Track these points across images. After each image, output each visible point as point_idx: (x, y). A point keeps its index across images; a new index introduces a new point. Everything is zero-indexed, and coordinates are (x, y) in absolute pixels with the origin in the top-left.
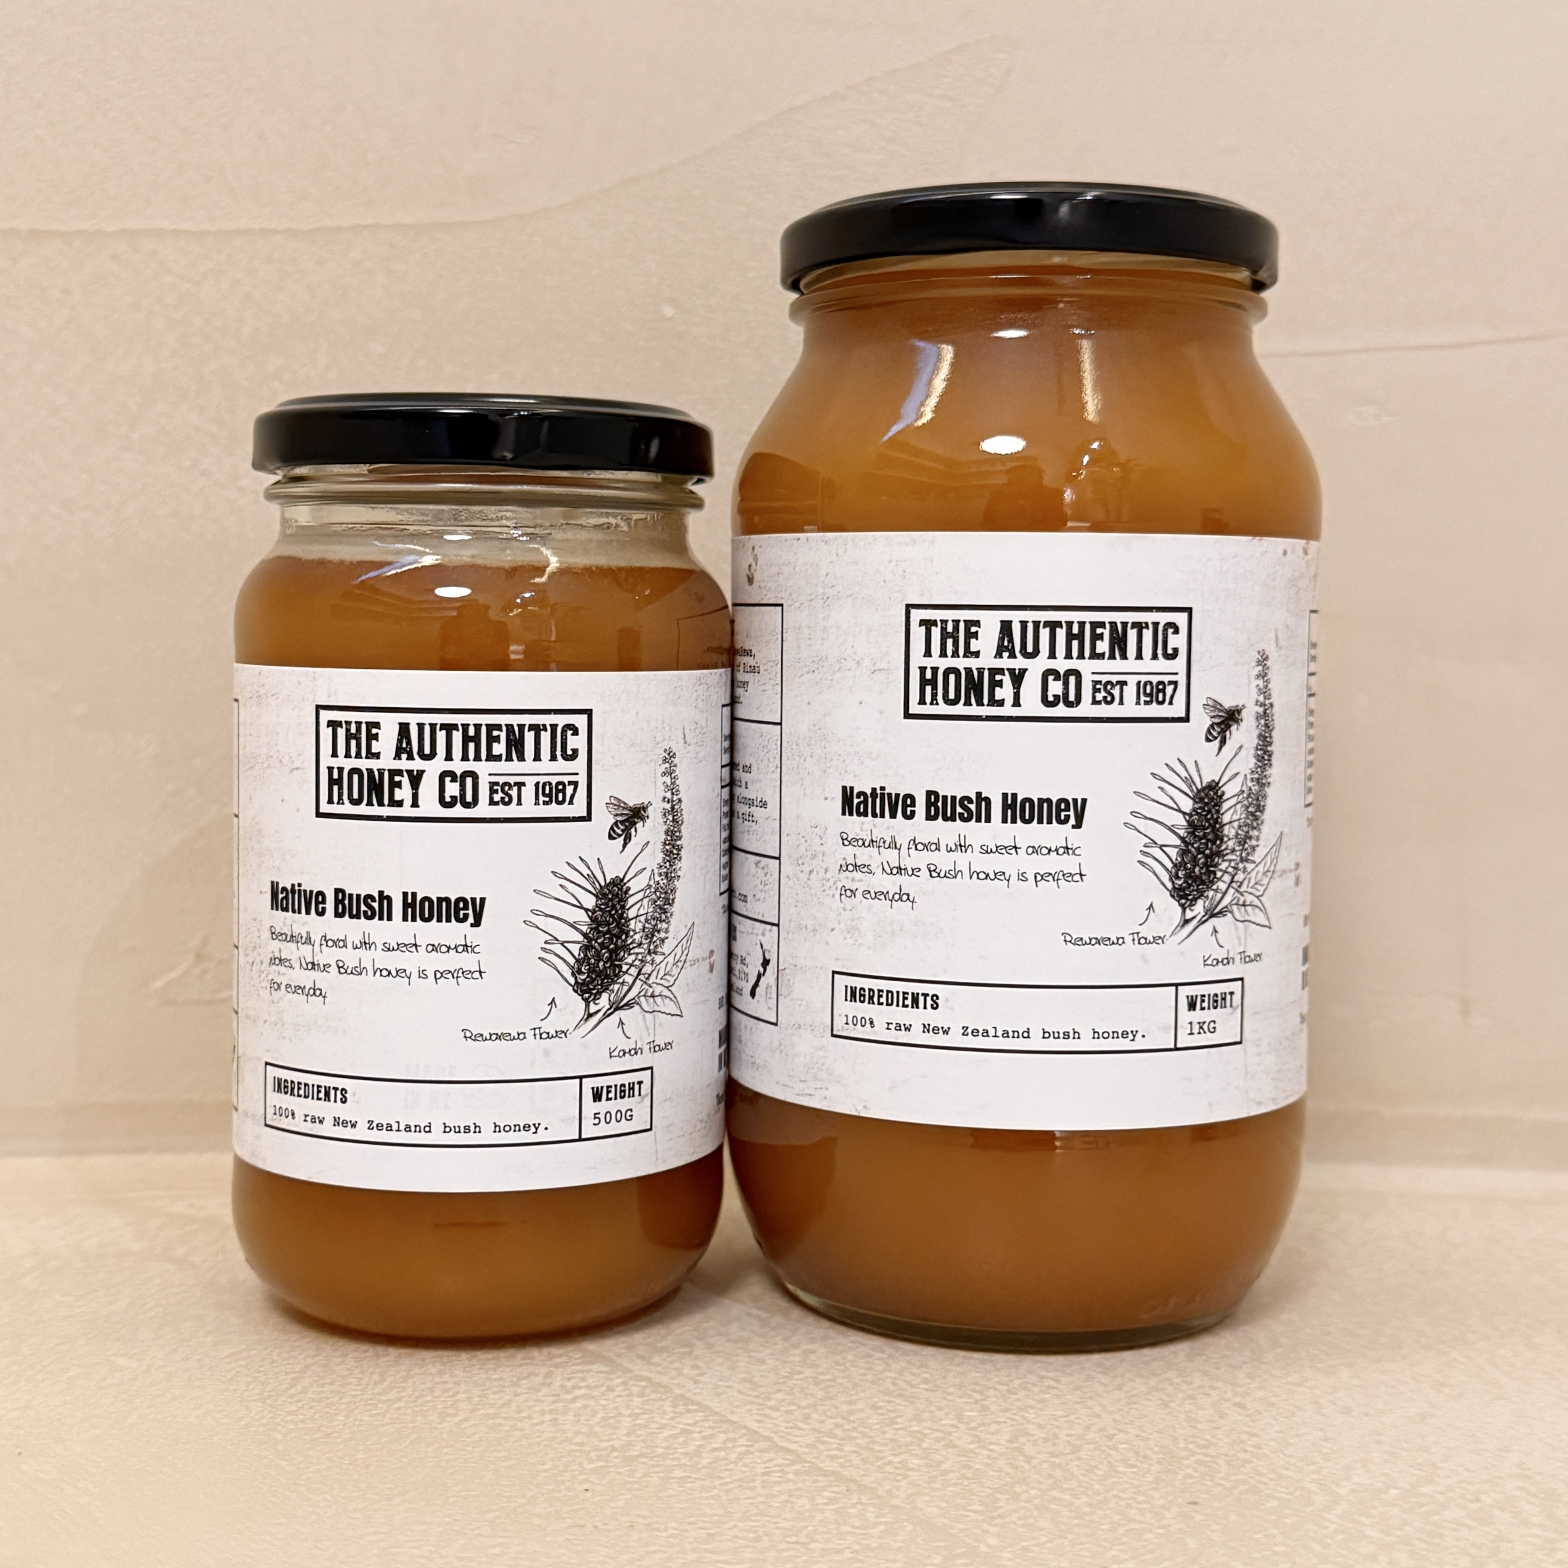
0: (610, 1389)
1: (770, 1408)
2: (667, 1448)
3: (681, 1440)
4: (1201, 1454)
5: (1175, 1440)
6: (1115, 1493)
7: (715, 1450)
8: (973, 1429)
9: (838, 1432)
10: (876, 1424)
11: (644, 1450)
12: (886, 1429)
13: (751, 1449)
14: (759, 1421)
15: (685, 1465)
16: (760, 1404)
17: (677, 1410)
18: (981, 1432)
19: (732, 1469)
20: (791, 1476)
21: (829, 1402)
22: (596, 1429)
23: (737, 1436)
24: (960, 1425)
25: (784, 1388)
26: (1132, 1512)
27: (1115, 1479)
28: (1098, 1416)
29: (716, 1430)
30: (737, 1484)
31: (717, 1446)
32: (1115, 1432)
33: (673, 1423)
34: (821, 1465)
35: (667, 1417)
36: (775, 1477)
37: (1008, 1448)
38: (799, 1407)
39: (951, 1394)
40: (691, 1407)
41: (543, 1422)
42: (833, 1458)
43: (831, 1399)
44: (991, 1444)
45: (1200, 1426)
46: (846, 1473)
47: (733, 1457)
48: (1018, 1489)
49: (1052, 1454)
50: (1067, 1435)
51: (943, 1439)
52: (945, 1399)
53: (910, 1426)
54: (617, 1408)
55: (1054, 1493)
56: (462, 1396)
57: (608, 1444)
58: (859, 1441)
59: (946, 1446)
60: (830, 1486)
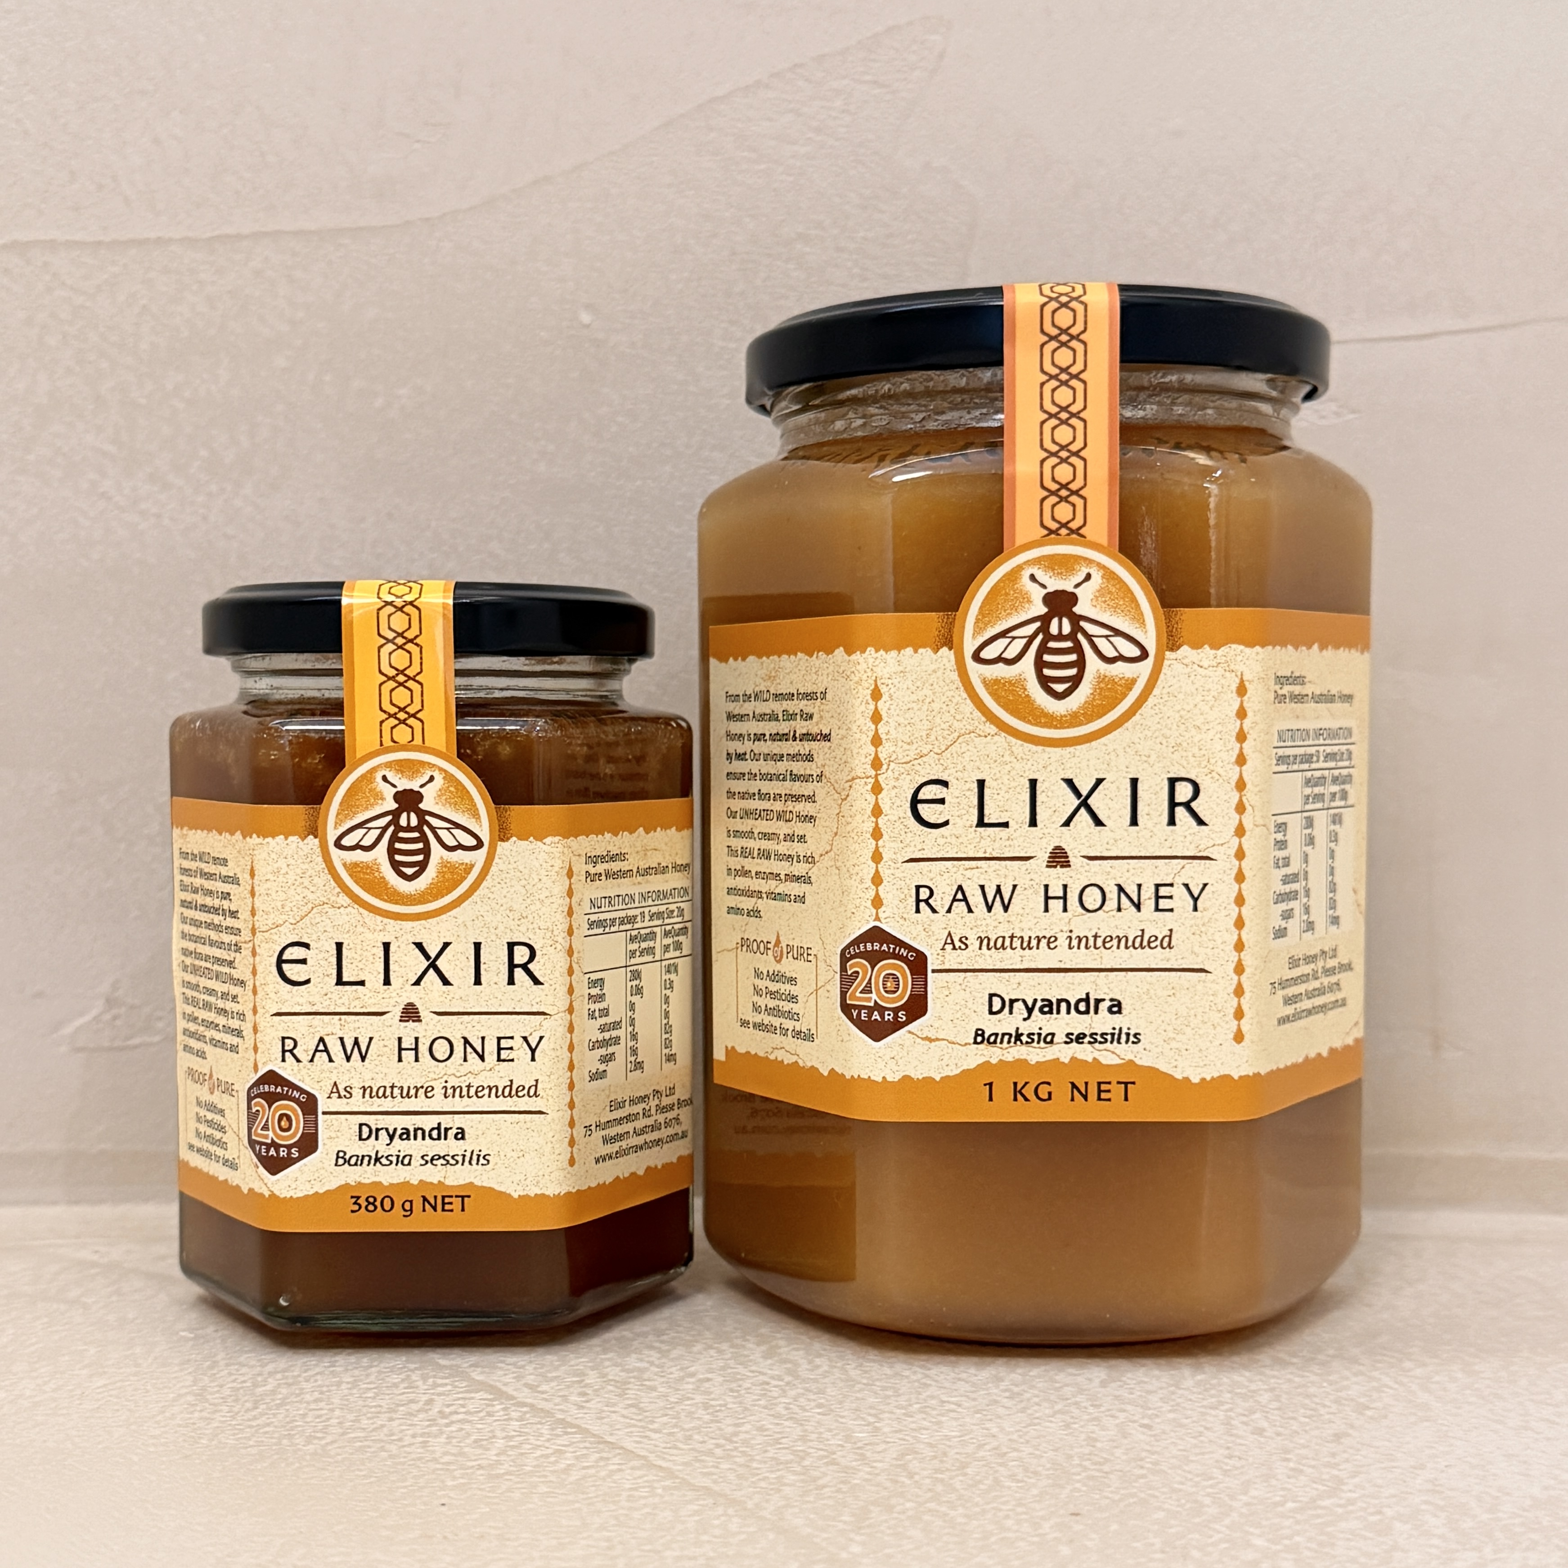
1: (652, 1430)
2: (534, 1467)
5: (1070, 1458)
6: (995, 1505)
7: (584, 1468)
14: (638, 1442)
16: (642, 1427)
17: (555, 1433)
18: (867, 1451)
20: (660, 1491)
22: (466, 1450)
23: (610, 1456)
26: (1009, 1523)
27: (998, 1493)
32: (1008, 1450)
33: (547, 1444)
34: (692, 1481)
35: (543, 1439)
39: (843, 1417)
40: (569, 1430)
44: (875, 1461)
45: (1099, 1445)
46: (716, 1488)
47: (603, 1474)
48: (893, 1501)
52: (837, 1421)
54: (492, 1431)
55: (932, 1505)
56: (334, 1421)
57: (474, 1463)
58: (738, 1460)
59: (827, 1464)
60: (697, 1499)
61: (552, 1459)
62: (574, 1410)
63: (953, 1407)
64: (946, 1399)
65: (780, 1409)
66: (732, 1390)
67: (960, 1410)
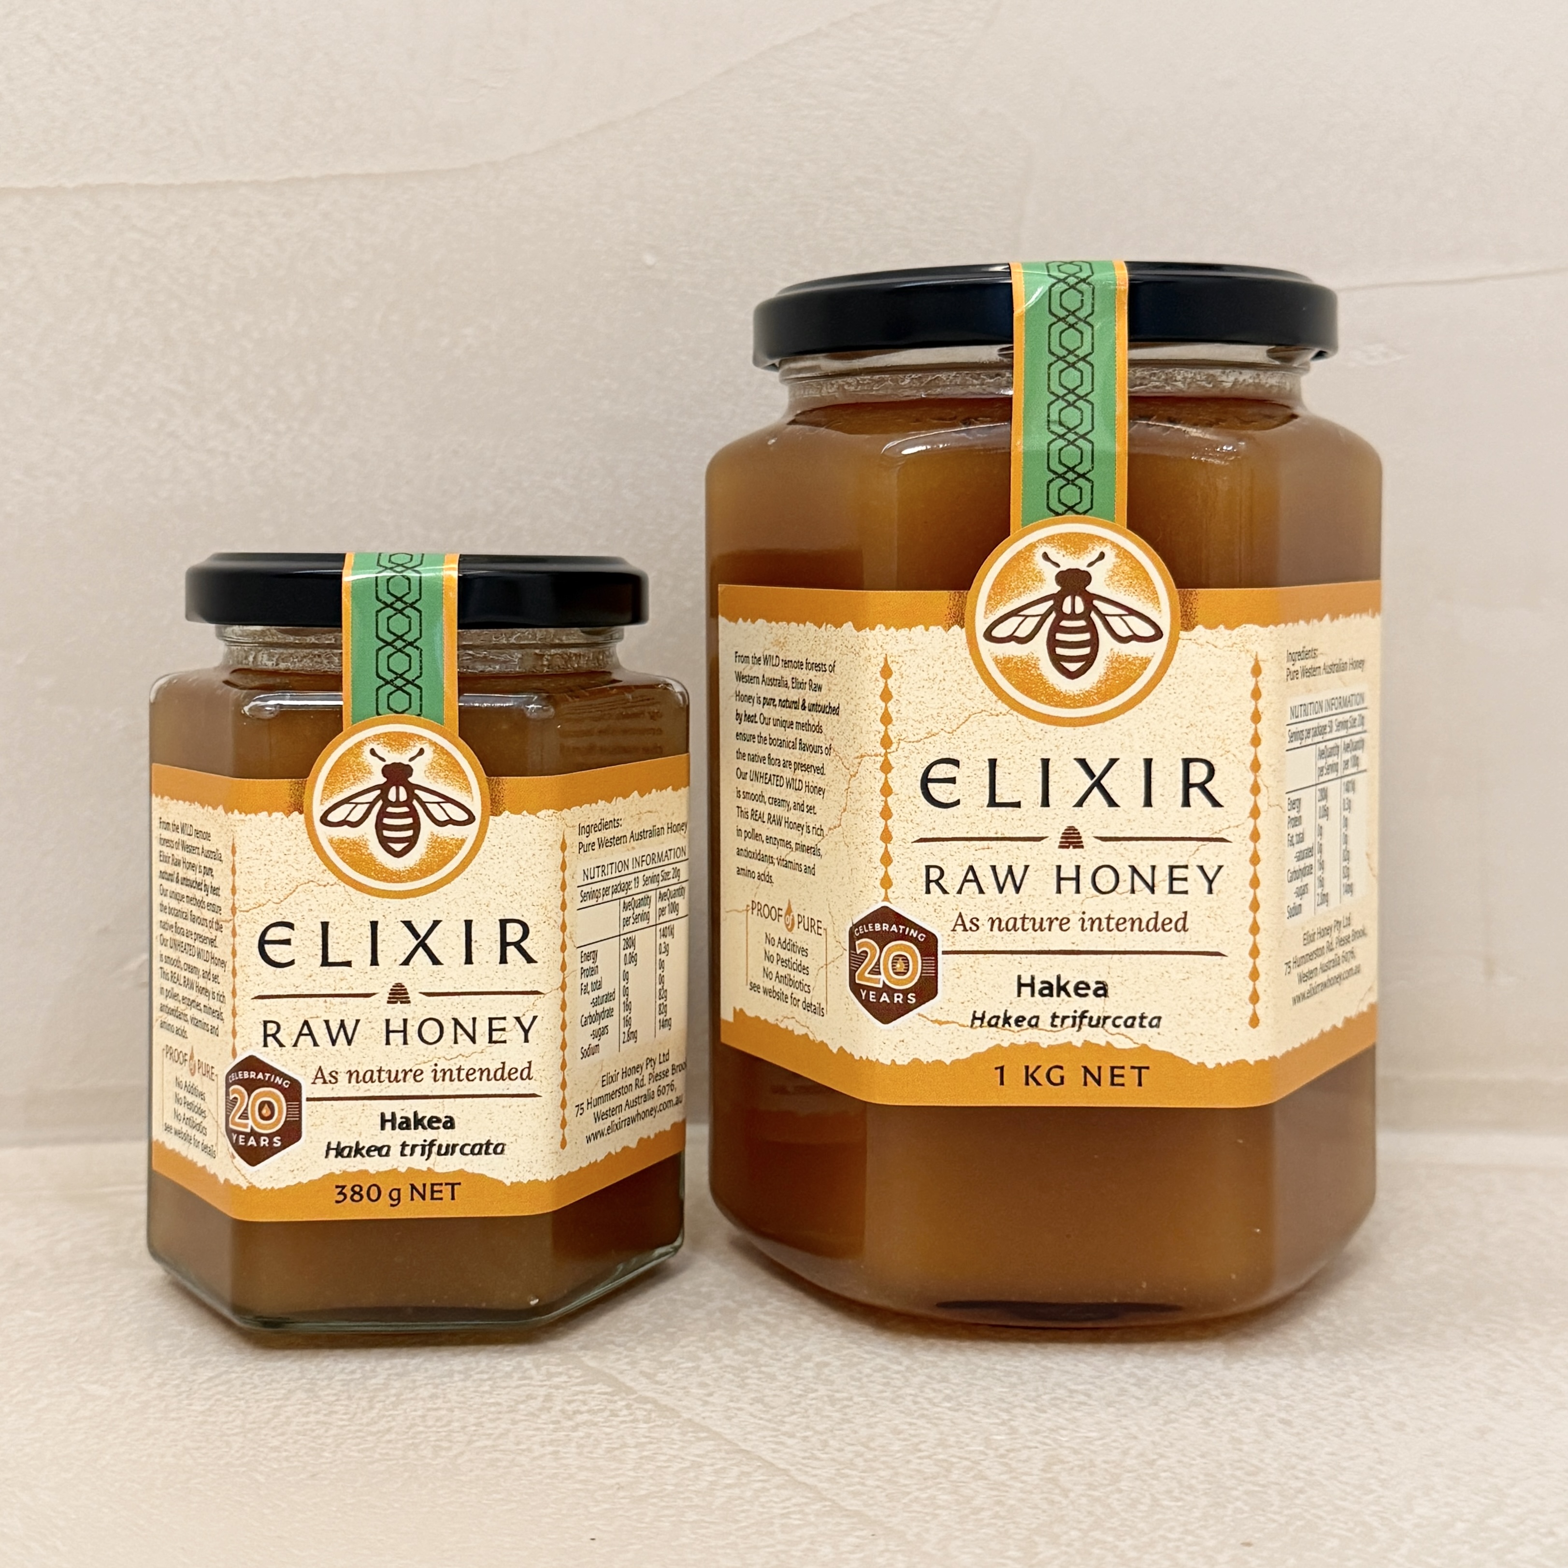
0: (614, 1414)
1: (784, 1434)
2: (677, 1485)
3: (692, 1475)
4: (1250, 1482)
8: (1002, 1456)
9: (859, 1463)
10: (899, 1452)
11: (653, 1488)
12: (910, 1457)
13: (767, 1485)
14: (775, 1451)
15: (697, 1506)
16: (774, 1430)
17: (686, 1438)
18: (1011, 1459)
19: (748, 1511)
20: (812, 1518)
21: (845, 1426)
23: (751, 1469)
24: (989, 1452)
25: (797, 1409)
27: (1159, 1516)
28: (1135, 1438)
29: (730, 1462)
31: (731, 1481)
32: (1155, 1457)
33: (682, 1454)
34: (844, 1504)
35: (676, 1447)
37: (1041, 1479)
38: (817, 1432)
40: (700, 1434)
41: (543, 1456)
42: (856, 1494)
43: (849, 1421)
45: (1245, 1448)
49: (1090, 1486)
50: (1105, 1462)
51: (971, 1469)
53: (935, 1454)
62: (699, 1407)
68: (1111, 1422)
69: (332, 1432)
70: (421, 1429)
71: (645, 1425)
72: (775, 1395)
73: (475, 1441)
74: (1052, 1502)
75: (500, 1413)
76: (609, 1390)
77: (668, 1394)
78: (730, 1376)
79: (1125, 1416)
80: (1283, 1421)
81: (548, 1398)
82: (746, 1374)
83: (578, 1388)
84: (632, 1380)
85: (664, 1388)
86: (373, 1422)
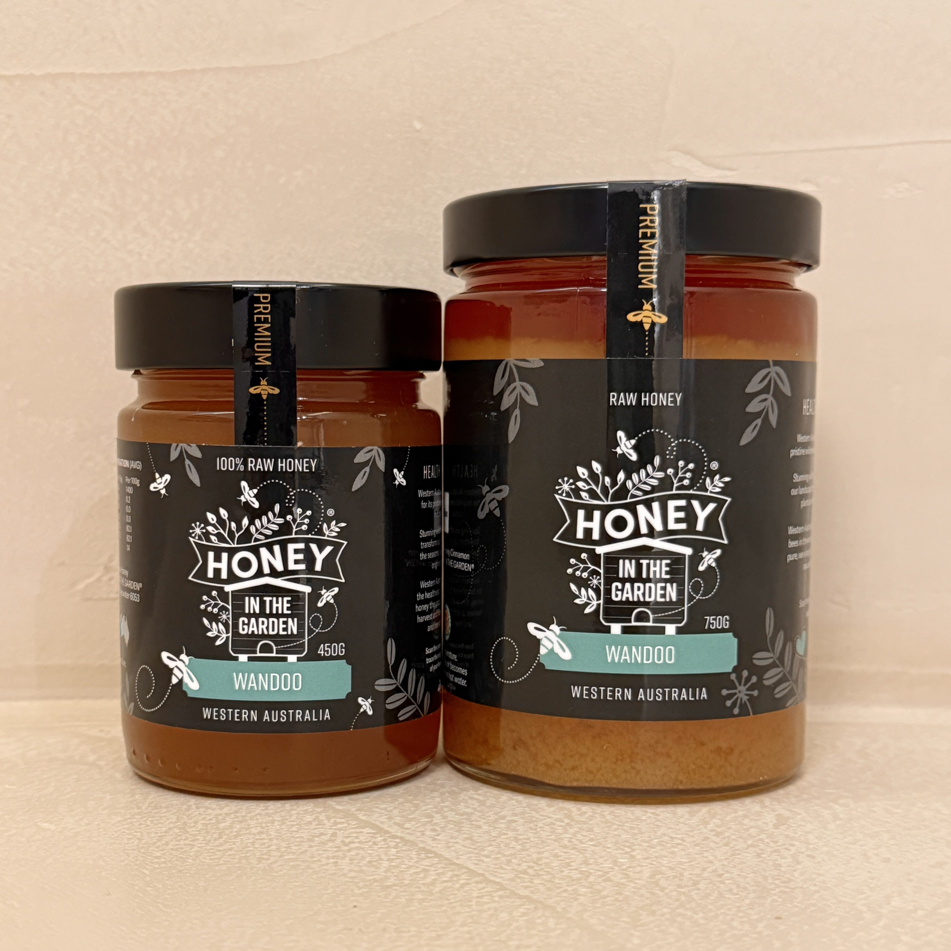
0: (375, 843)
1: (484, 856)
2: (412, 880)
4: (784, 886)
5: (765, 878)
6: (723, 911)
7: (445, 882)
8: (623, 870)
9: (531, 871)
10: (557, 866)
11: (396, 882)
12: (564, 869)
13: (470, 881)
14: (476, 864)
15: (423, 891)
16: (477, 853)
17: (420, 857)
18: (630, 871)
19: (456, 894)
20: (497, 899)
21: (524, 853)
22: (364, 868)
23: (460, 873)
24: (615, 868)
25: (493, 843)
26: (735, 924)
27: (722, 903)
28: (711, 862)
29: (447, 869)
30: (458, 904)
31: (446, 879)
32: (723, 872)
33: (416, 865)
34: (517, 892)
35: (413, 861)
36: (486, 899)
37: (648, 882)
38: (504, 855)
39: (609, 848)
40: (429, 855)
41: (327, 864)
42: (526, 887)
43: (527, 850)
44: (635, 879)
45: (783, 869)
46: (535, 897)
47: (457, 886)
48: (654, 908)
49: (679, 886)
50: (690, 874)
51: (603, 876)
52: (605, 850)
53: (580, 868)
54: (379, 855)
55: (681, 911)
56: (273, 847)
57: (371, 878)
58: (544, 877)
59: (605, 881)
60: (524, 905)
61: (422, 875)
62: (430, 841)
63: (680, 842)
64: (674, 836)
65: (566, 842)
66: (531, 829)
67: (685, 843)
68: (696, 854)
69: (194, 850)
70: (251, 849)
71: (395, 850)
72: (480, 836)
73: (285, 856)
74: (654, 894)
75: (302, 842)
76: (374, 831)
77: (411, 834)
78: (452, 826)
79: (707, 851)
80: (808, 856)
81: (334, 835)
82: (462, 825)
83: (354, 830)
84: (388, 827)
85: (408, 831)
86: (221, 845)
